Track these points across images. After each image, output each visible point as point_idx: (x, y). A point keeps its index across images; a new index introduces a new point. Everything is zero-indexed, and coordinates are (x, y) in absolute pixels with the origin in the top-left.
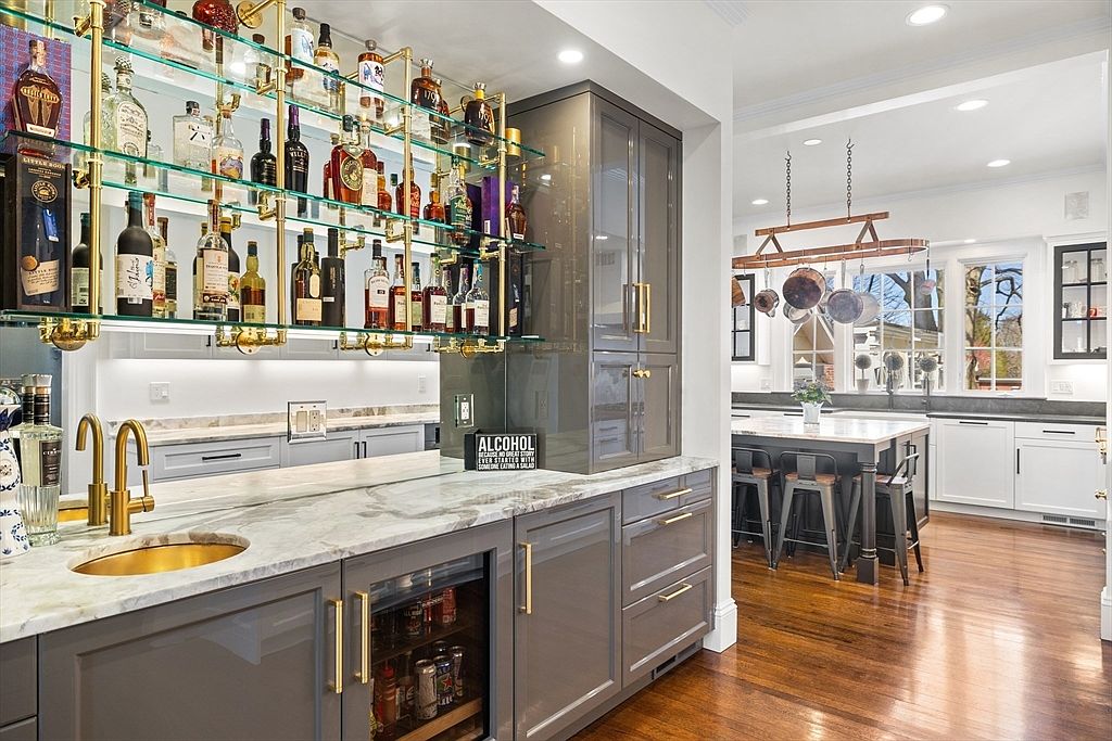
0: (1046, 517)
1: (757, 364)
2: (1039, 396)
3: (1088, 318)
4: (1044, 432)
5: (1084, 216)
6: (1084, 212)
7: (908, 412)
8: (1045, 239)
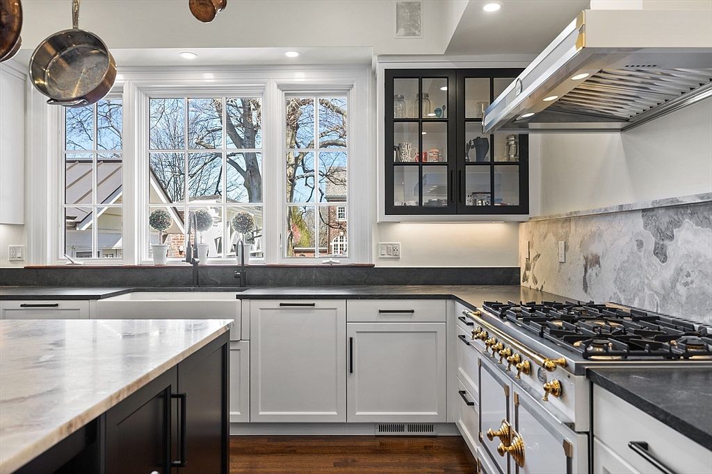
2: (367, 263)
3: (420, 164)
4: (380, 311)
5: (417, 32)
6: (417, 28)
7: (216, 291)
8: (375, 60)
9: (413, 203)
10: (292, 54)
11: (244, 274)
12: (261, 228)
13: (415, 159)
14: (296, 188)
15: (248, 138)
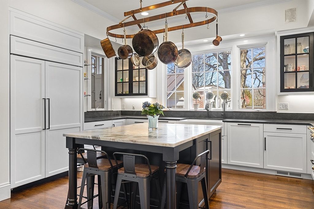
0: (279, 172)
1: (149, 97)
2: (273, 111)
3: (296, 72)
4: (277, 129)
5: (294, 20)
6: (294, 18)
7: (215, 119)
8: (276, 33)
9: (293, 87)
10: (242, 35)
11: (225, 114)
12: (230, 98)
13: (294, 70)
14: (247, 79)
15: (224, 59)
